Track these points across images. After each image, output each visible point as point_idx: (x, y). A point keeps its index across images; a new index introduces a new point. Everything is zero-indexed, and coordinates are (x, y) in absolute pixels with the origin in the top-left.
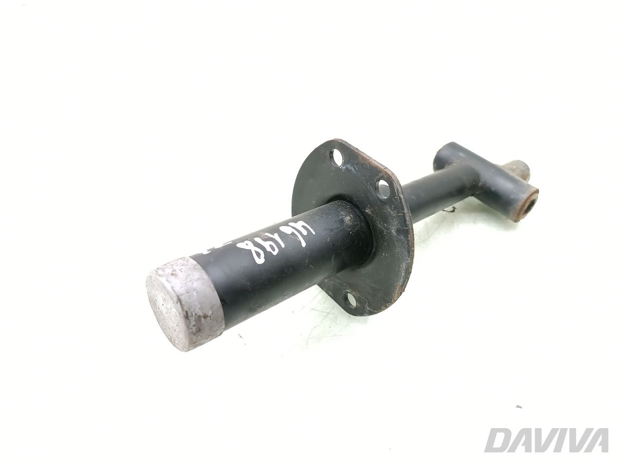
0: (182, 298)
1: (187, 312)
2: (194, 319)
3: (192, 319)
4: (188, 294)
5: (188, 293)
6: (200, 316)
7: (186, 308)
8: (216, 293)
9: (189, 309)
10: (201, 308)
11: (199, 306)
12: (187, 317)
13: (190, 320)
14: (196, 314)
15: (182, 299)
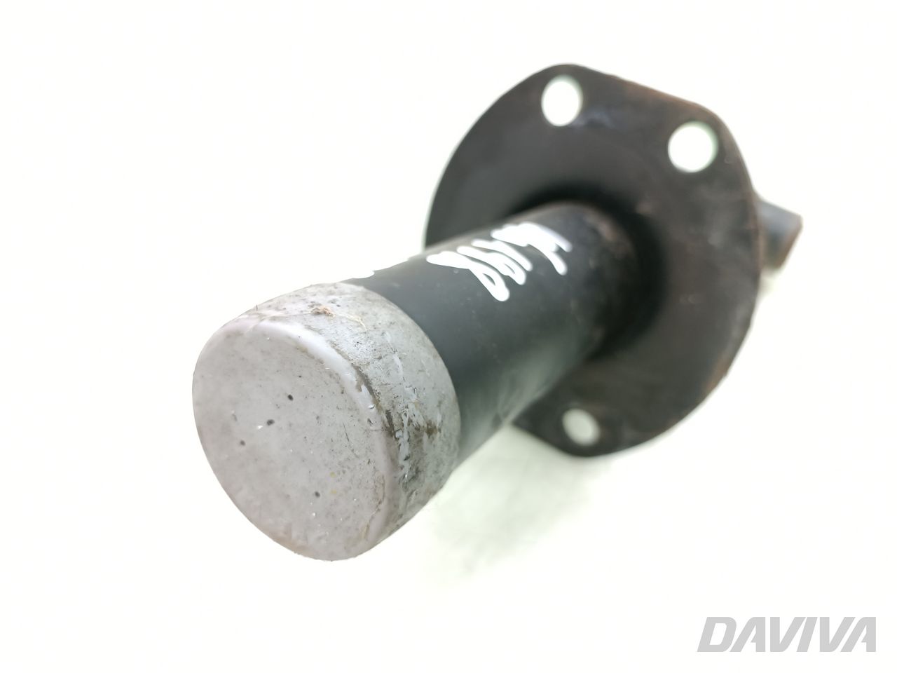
0: (369, 371)
1: (388, 414)
2: (406, 437)
3: (403, 436)
4: (379, 363)
5: (380, 358)
6: (418, 429)
7: (386, 405)
8: (441, 363)
9: (394, 407)
10: (419, 404)
11: (414, 398)
12: (390, 431)
13: (397, 439)
14: (410, 421)
15: (370, 376)
